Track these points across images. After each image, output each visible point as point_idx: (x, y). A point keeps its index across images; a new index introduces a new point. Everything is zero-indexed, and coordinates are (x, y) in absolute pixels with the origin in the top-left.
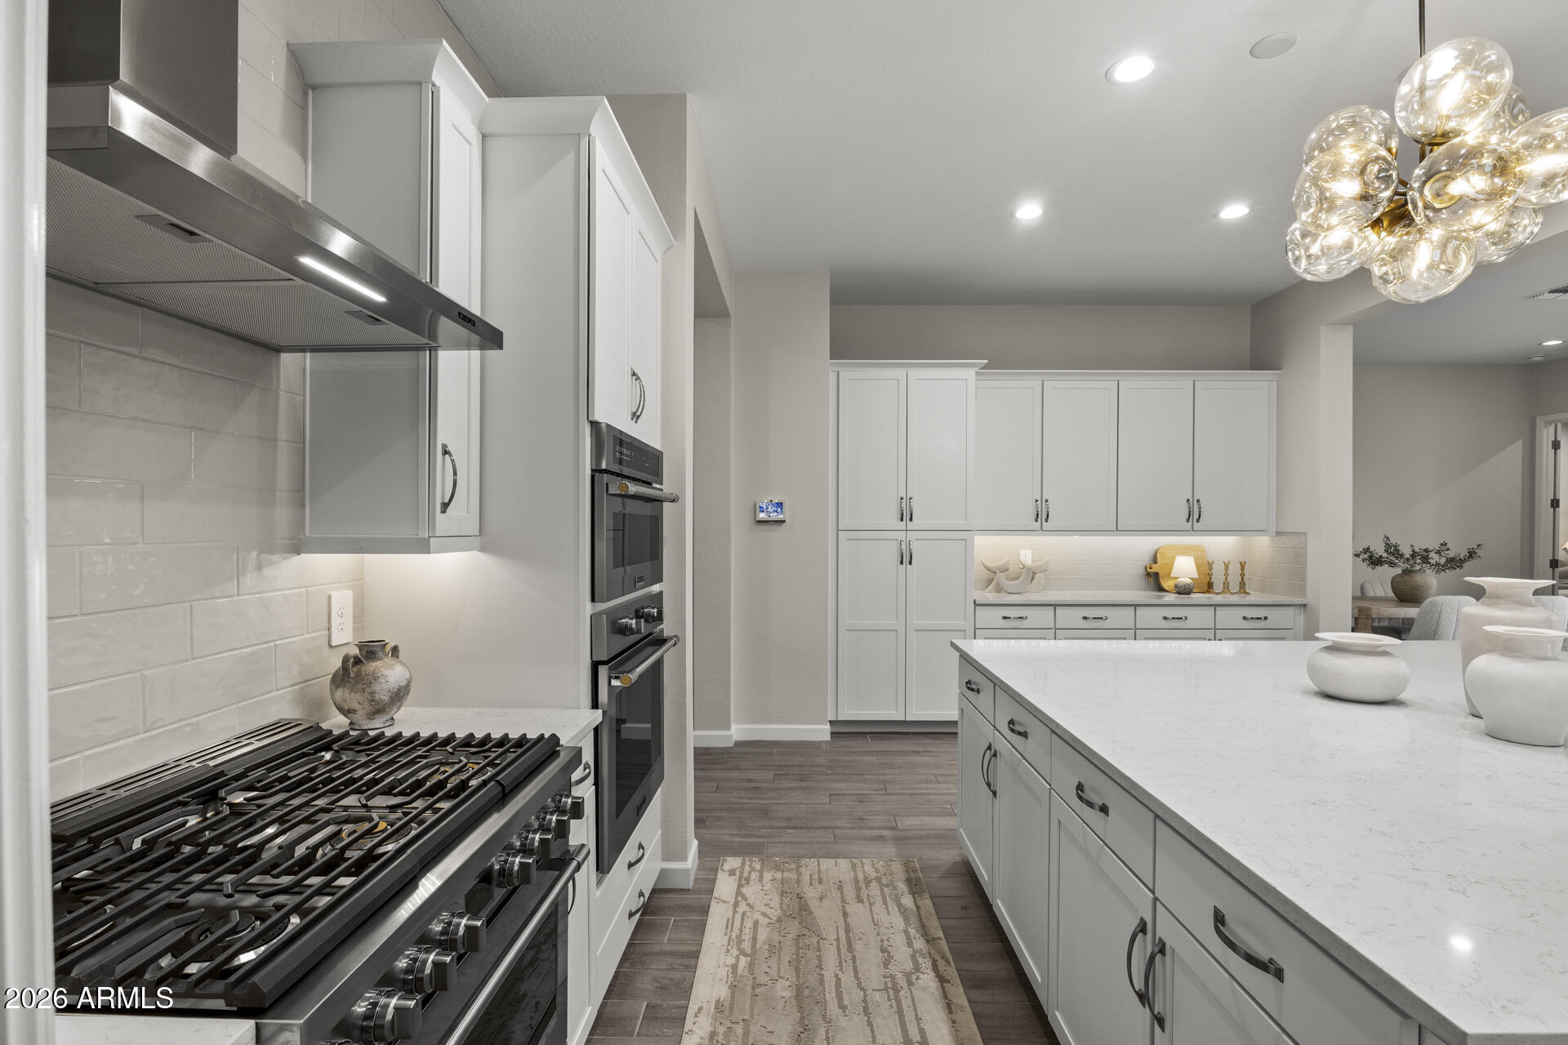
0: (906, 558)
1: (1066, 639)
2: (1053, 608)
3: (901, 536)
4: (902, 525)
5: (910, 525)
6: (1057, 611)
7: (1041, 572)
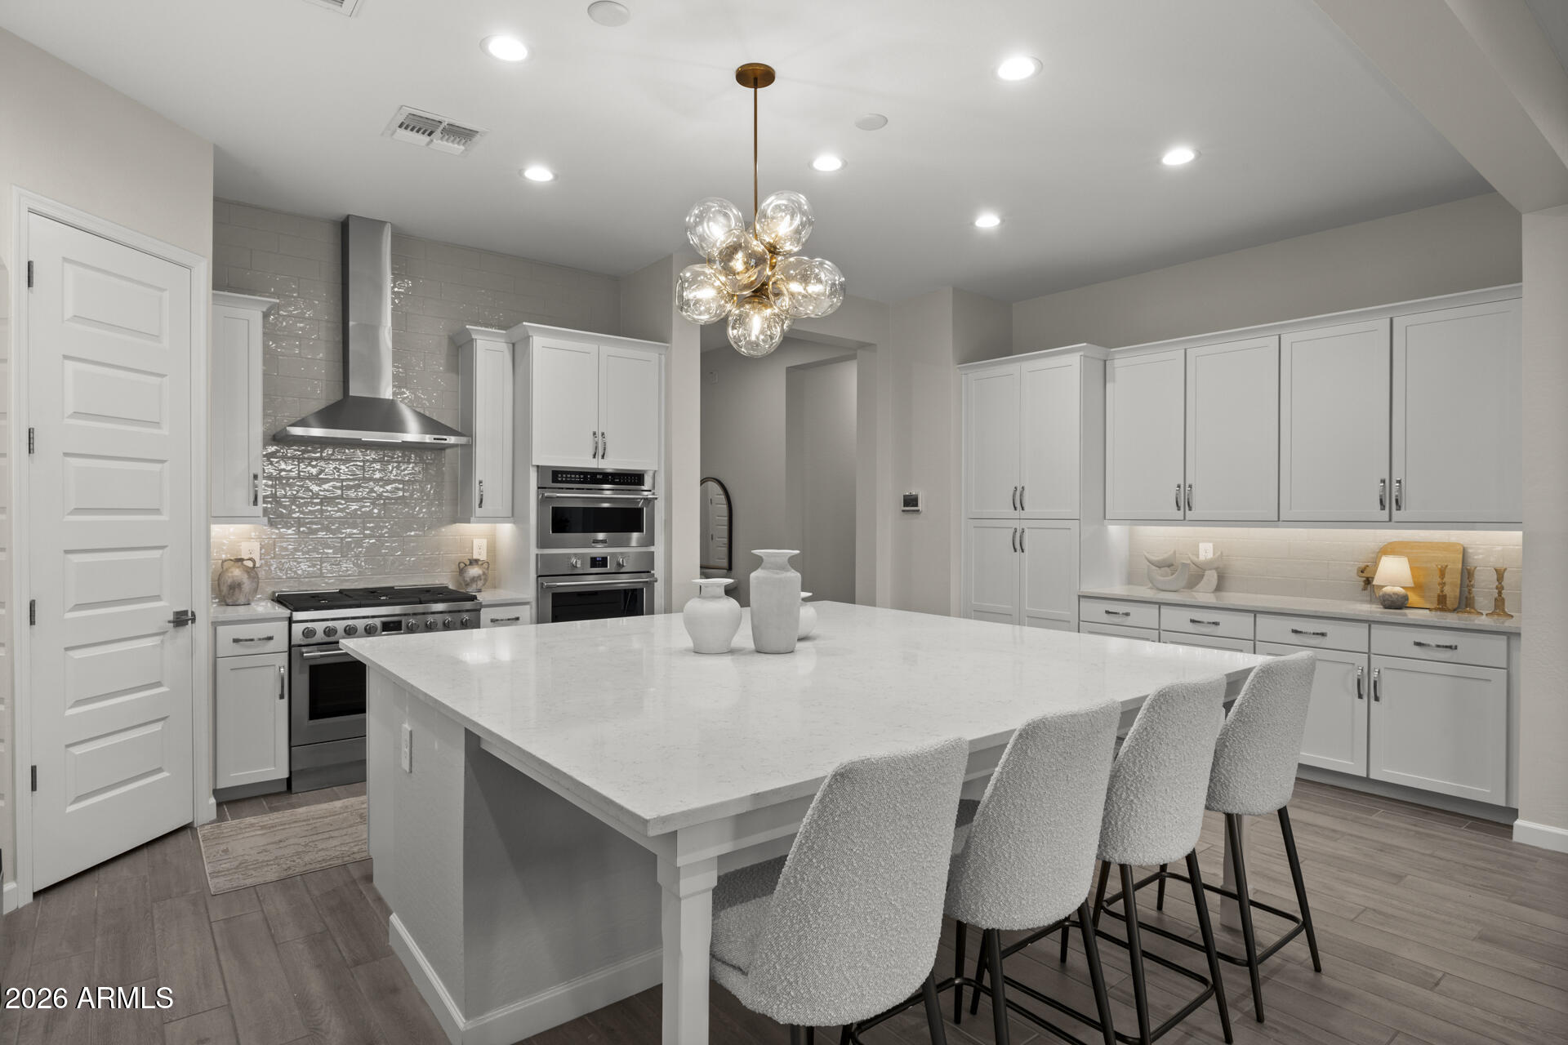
0: (1018, 545)
1: (1172, 642)
2: (1157, 606)
3: (1016, 524)
4: (1016, 514)
5: (1023, 514)
6: (1162, 610)
7: (1211, 569)
